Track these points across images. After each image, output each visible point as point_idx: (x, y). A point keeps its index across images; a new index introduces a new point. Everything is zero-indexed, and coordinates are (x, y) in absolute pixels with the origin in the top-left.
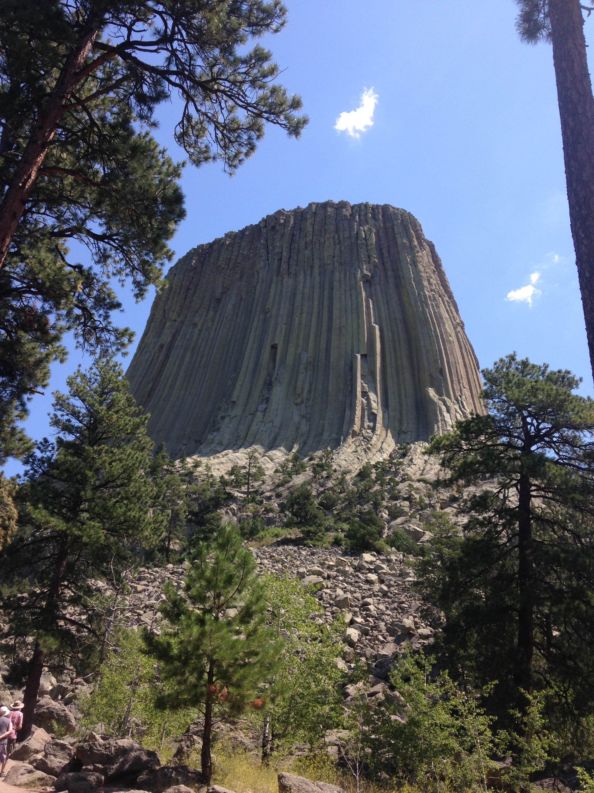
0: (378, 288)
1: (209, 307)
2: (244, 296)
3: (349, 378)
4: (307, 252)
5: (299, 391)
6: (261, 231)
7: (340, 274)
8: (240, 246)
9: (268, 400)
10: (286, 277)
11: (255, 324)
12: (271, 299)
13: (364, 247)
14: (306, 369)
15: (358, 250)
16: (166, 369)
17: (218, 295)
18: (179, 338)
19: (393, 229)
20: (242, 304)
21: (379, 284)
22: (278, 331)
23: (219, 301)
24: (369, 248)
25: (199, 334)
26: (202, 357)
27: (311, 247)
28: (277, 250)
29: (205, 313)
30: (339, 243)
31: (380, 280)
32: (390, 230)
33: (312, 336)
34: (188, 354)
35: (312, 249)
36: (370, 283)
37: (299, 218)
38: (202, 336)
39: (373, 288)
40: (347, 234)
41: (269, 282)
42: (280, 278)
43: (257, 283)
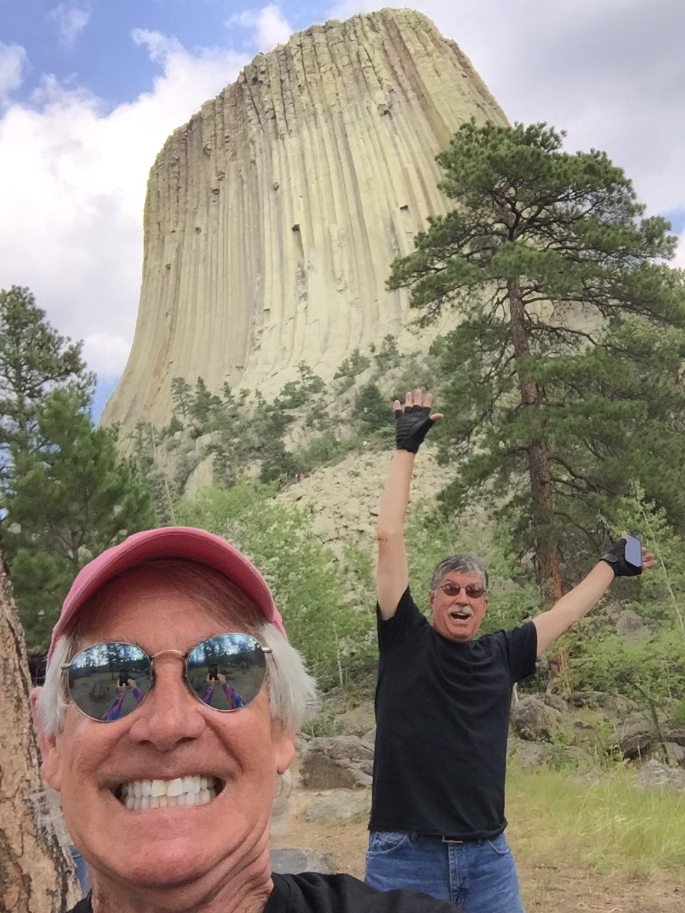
0: (401, 117)
1: (208, 203)
2: (245, 178)
3: (393, 241)
4: (305, 98)
5: (338, 276)
6: (242, 90)
7: (350, 113)
8: (223, 116)
9: (305, 296)
10: (287, 137)
11: (266, 209)
12: (276, 170)
13: (371, 70)
14: (340, 245)
15: (364, 76)
16: (181, 294)
17: (214, 186)
18: (184, 252)
19: (401, 37)
20: (245, 186)
21: (401, 112)
22: (295, 208)
23: (216, 191)
24: (376, 70)
25: (206, 240)
26: (217, 267)
27: (306, 90)
28: (268, 106)
29: (205, 213)
30: (340, 73)
31: (400, 106)
32: (398, 39)
33: (337, 202)
34: (201, 268)
35: (309, 93)
36: (390, 114)
37: (283, 57)
38: (210, 240)
39: (394, 119)
40: (346, 61)
41: (268, 150)
42: (280, 141)
43: (255, 155)
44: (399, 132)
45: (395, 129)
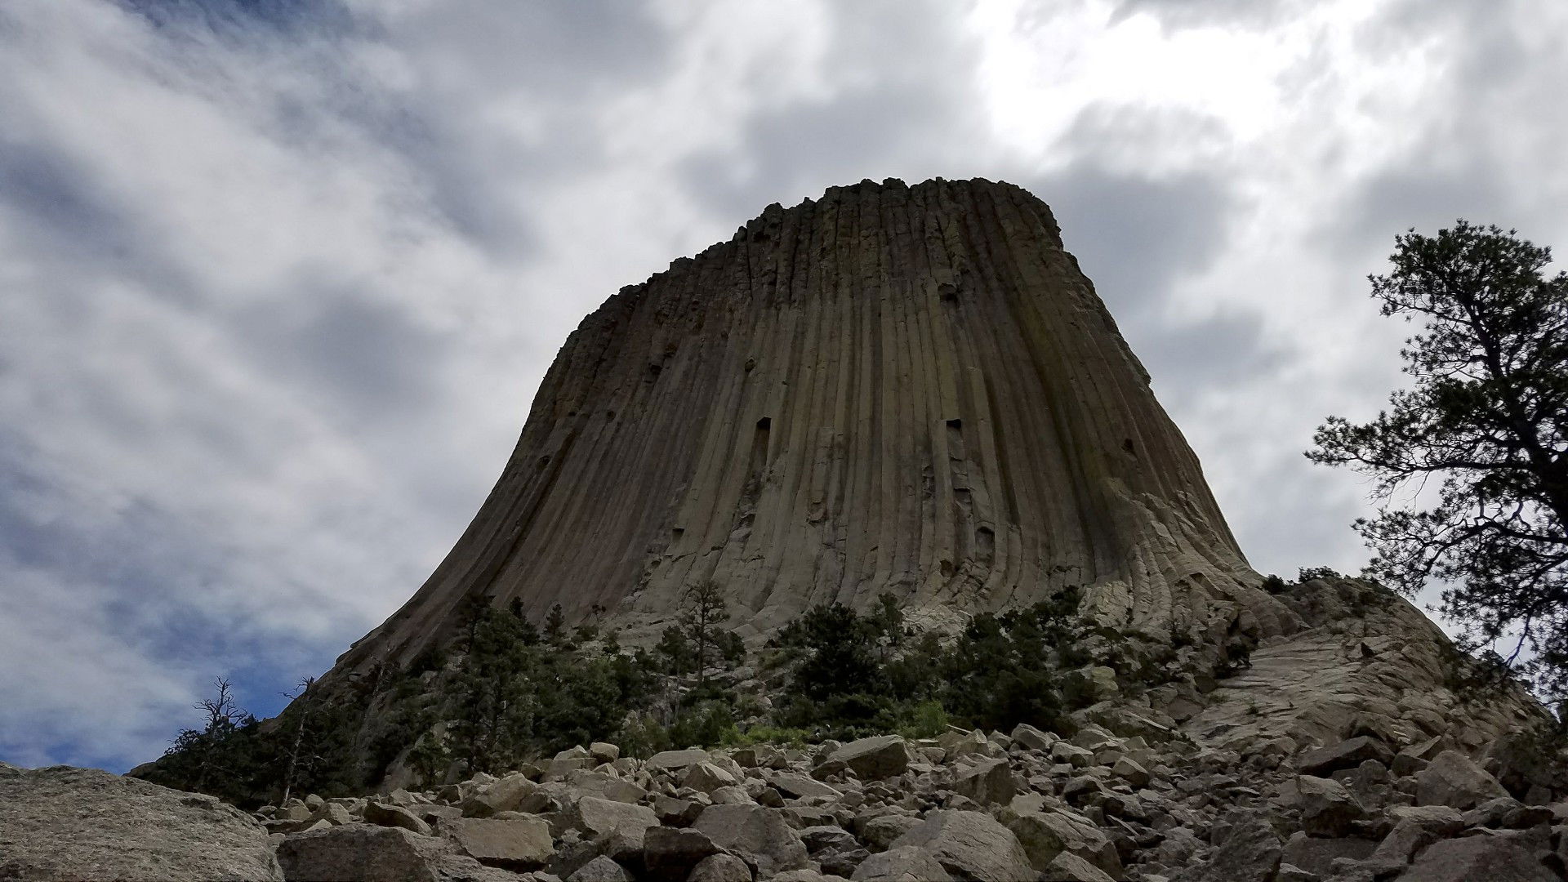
0: (973, 307)
1: (638, 382)
2: (704, 356)
3: (925, 466)
4: (827, 264)
5: (817, 497)
6: (737, 248)
7: (892, 289)
8: (698, 278)
9: (751, 519)
10: (784, 307)
11: (725, 393)
12: (756, 346)
13: (939, 242)
14: (830, 456)
15: (926, 249)
16: (549, 499)
17: (655, 359)
18: (578, 443)
20: (702, 367)
21: (974, 301)
22: (770, 398)
23: (656, 370)
24: (948, 243)
25: (617, 431)
26: (620, 468)
27: (832, 255)
28: (768, 267)
29: (629, 396)
30: (889, 241)
31: (974, 295)
32: (989, 214)
34: (594, 465)
35: (835, 259)
36: (956, 300)
37: (809, 215)
38: (622, 431)
39: (962, 308)
40: (902, 228)
41: (752, 320)
42: (773, 311)
43: (730, 328)
44: (966, 325)
45: (960, 321)
